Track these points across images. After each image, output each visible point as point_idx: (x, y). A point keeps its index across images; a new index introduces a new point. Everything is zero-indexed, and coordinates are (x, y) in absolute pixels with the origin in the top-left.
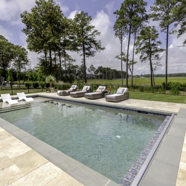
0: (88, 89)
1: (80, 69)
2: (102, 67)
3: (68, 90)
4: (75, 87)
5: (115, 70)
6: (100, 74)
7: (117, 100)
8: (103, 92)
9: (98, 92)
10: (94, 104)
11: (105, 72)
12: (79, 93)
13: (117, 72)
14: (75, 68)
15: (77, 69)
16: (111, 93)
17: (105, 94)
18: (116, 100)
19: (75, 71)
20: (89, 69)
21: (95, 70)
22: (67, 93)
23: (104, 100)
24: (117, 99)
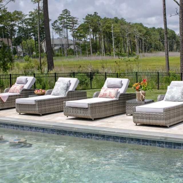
0: (71, 89)
1: (28, 23)
2: (99, 17)
3: (7, 91)
4: (27, 81)
5: (141, 25)
6: (92, 40)
7: (168, 121)
8: (121, 95)
9: (104, 96)
10: (97, 135)
11: (108, 30)
12: (44, 100)
13: (145, 31)
14: (12, 21)
15: (17, 25)
16: (146, 101)
17: (127, 101)
18: (166, 119)
19: (13, 31)
20: (56, 21)
21: (77, 26)
22: (5, 100)
23: (129, 120)
24: (170, 118)
